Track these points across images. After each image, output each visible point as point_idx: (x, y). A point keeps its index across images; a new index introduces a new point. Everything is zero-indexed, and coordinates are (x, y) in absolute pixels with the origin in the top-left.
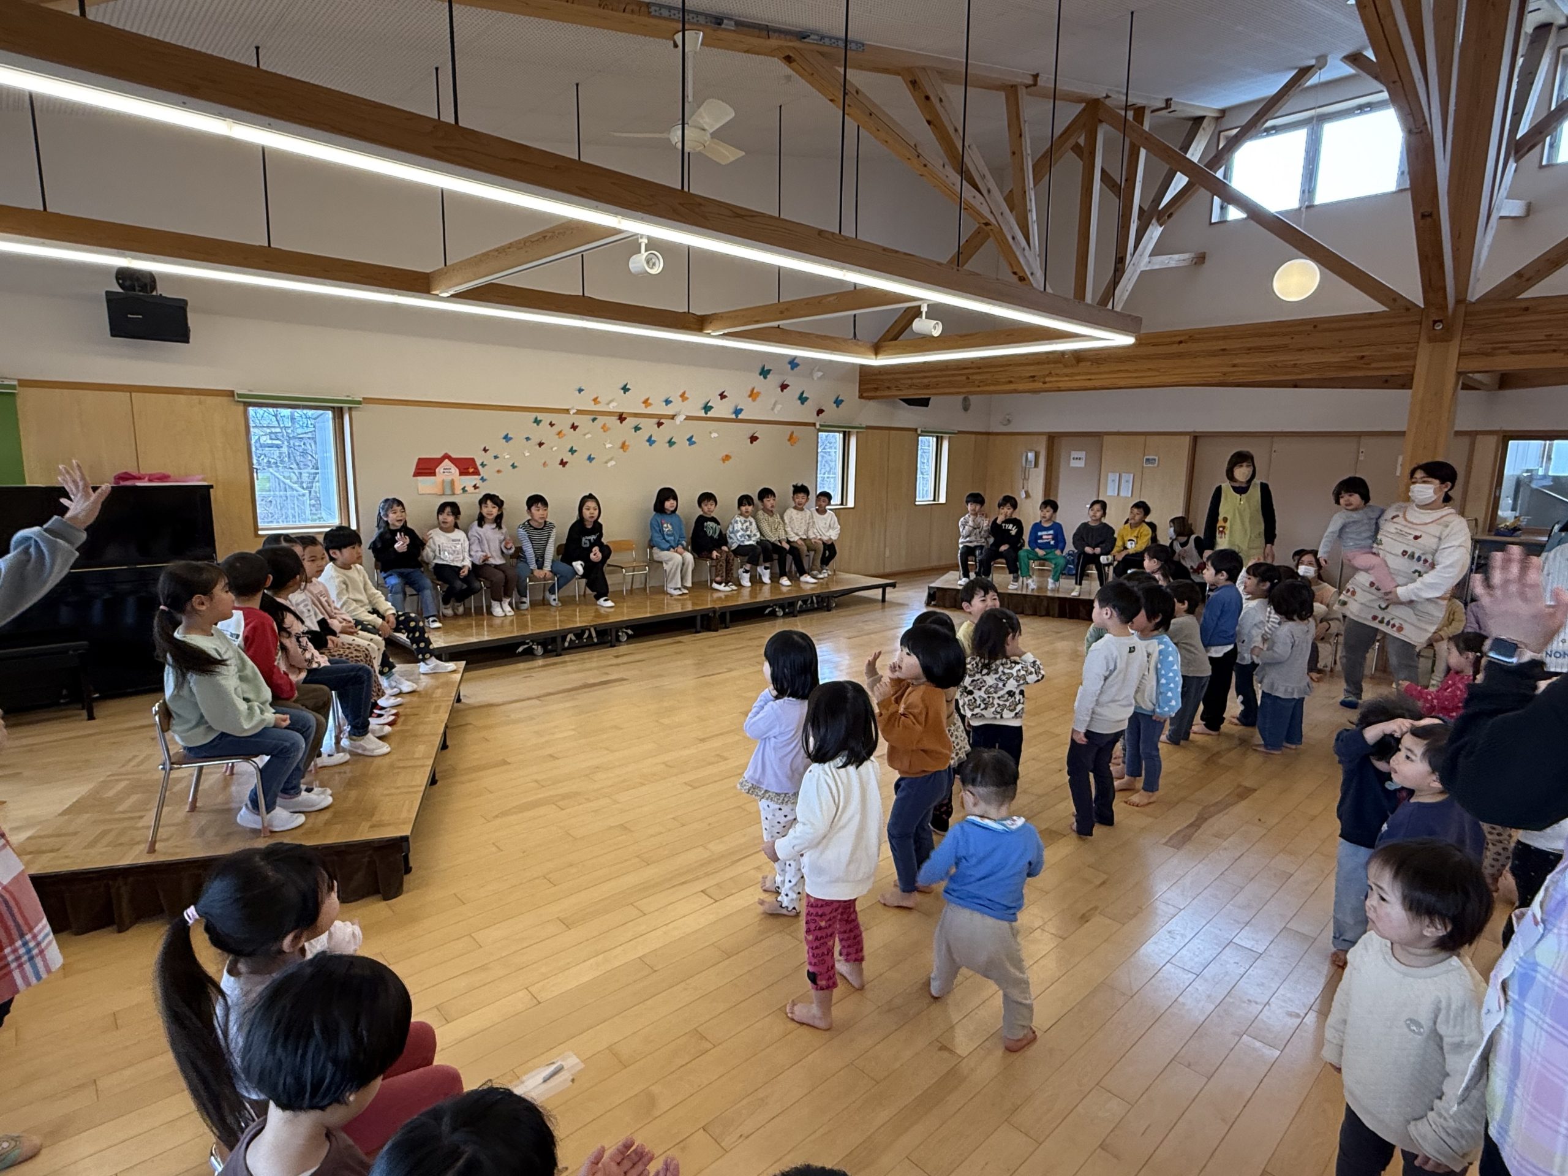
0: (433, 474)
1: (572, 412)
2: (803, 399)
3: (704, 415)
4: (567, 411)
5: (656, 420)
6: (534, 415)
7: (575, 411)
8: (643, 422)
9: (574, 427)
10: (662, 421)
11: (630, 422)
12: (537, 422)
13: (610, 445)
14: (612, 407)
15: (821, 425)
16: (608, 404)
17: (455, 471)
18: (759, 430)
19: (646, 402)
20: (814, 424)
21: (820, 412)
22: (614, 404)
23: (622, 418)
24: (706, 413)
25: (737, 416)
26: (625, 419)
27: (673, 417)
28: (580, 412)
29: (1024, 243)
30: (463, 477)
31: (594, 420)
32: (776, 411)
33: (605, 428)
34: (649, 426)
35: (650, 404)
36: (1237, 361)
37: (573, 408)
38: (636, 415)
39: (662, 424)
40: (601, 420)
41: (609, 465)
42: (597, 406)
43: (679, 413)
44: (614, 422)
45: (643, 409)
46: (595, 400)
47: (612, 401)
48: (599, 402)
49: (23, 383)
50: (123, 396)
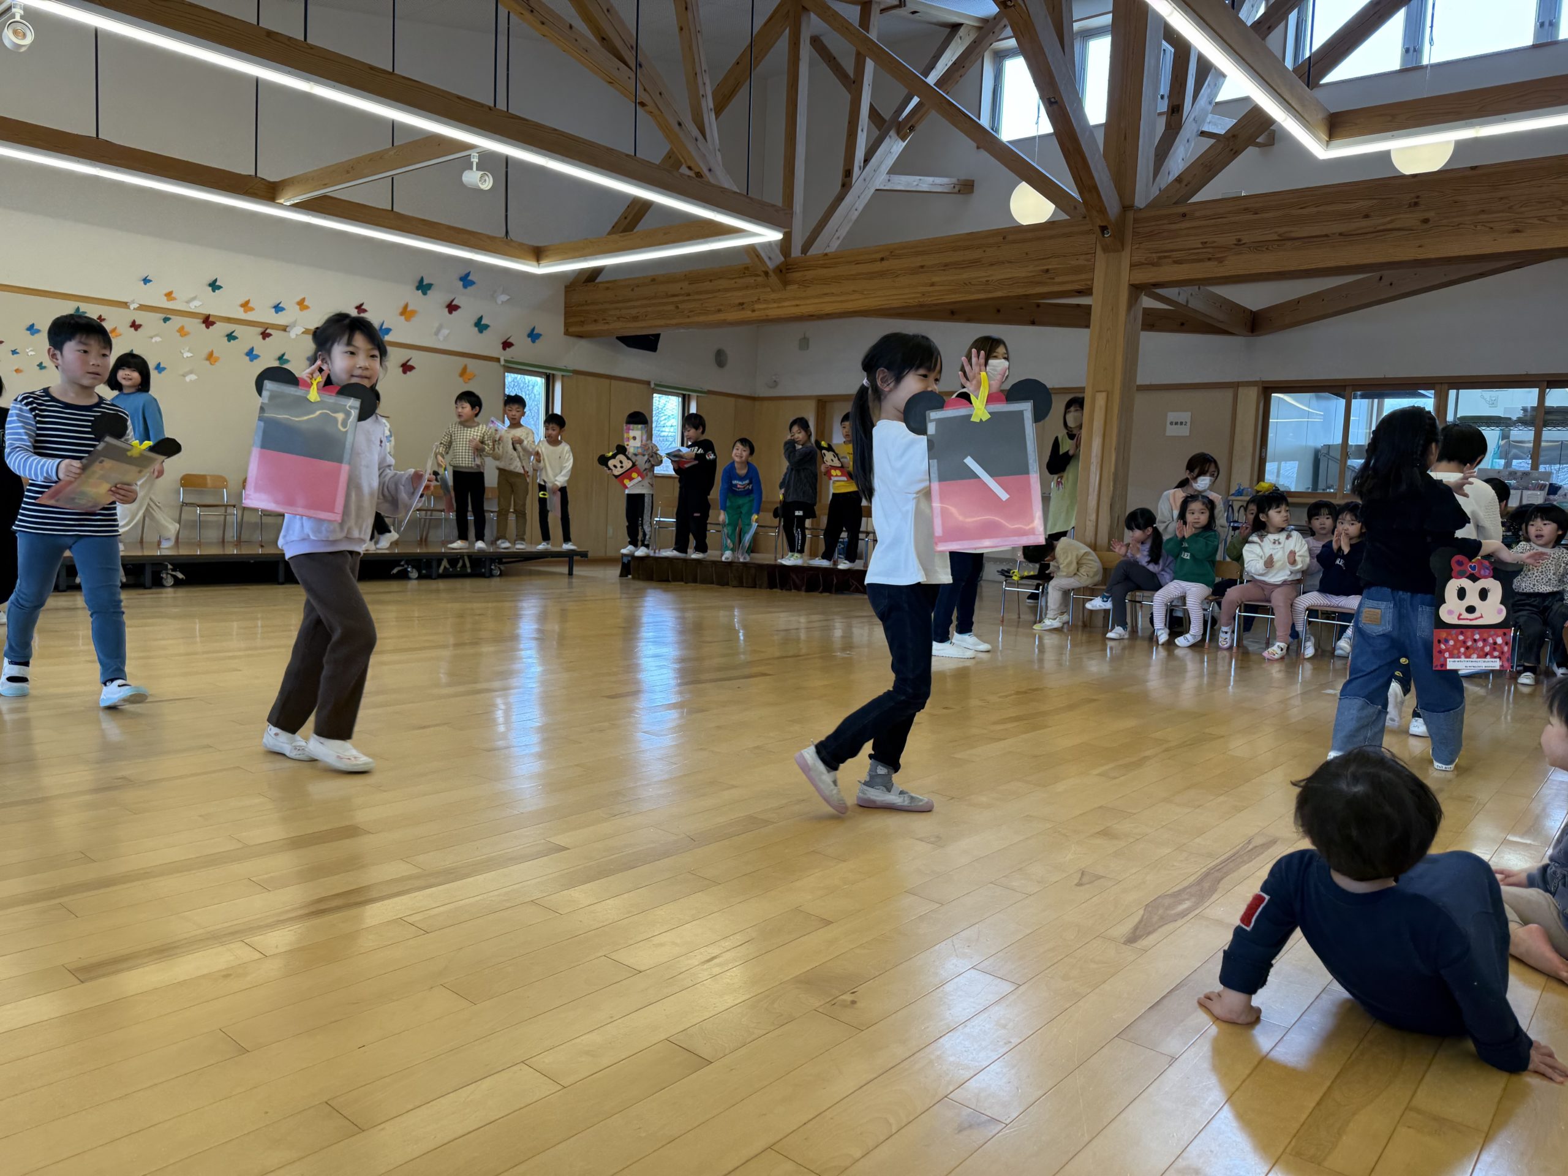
1: (132, 307)
2: (480, 326)
4: (125, 305)
5: (260, 330)
6: (72, 304)
7: (136, 306)
8: (239, 330)
9: (135, 326)
10: (268, 331)
11: (220, 328)
13: (189, 355)
14: (194, 306)
15: (506, 361)
16: (188, 302)
18: (416, 358)
19: (245, 305)
20: (498, 360)
21: (507, 345)
22: (196, 303)
23: (208, 321)
26: (213, 323)
27: (284, 329)
28: (142, 308)
29: (695, 132)
31: (166, 320)
32: (441, 338)
33: (183, 332)
34: (249, 337)
35: (252, 309)
36: (935, 279)
37: (133, 302)
38: (229, 320)
39: (269, 335)
40: (177, 322)
41: (188, 379)
42: (173, 303)
43: (294, 324)
44: (197, 325)
45: (240, 314)
46: (169, 295)
47: (194, 299)
48: (174, 299)
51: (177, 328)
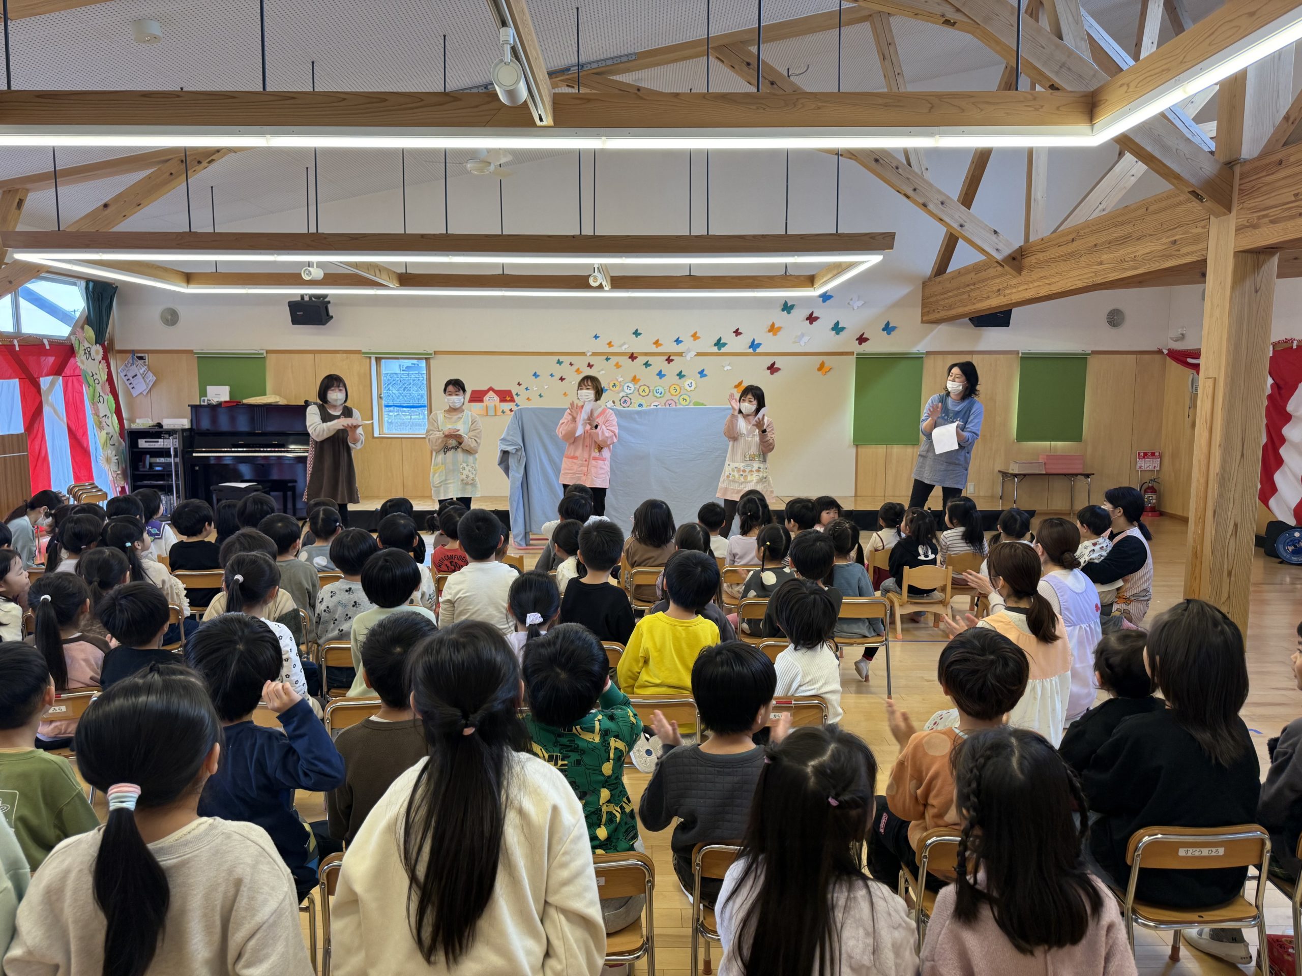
0: (481, 401)
1: (588, 354)
2: (837, 329)
3: (718, 351)
4: (583, 354)
5: (667, 357)
6: (556, 358)
7: (590, 353)
8: (651, 360)
10: (671, 358)
11: (641, 360)
12: (559, 362)
13: (622, 379)
14: (624, 349)
15: (858, 353)
16: (621, 346)
17: (497, 399)
18: (781, 360)
19: (657, 343)
20: (852, 354)
21: (862, 340)
22: (626, 346)
23: (633, 357)
24: (719, 349)
25: (754, 350)
26: (636, 358)
28: (594, 354)
30: (503, 404)
31: (607, 359)
32: (802, 343)
33: (618, 366)
34: (658, 363)
35: (661, 345)
37: (589, 351)
38: (646, 354)
39: (672, 360)
40: (614, 360)
42: (612, 348)
43: (689, 350)
44: (625, 361)
45: (654, 349)
46: (610, 344)
47: (624, 344)
48: (613, 346)
49: (268, 352)
50: (311, 356)
51: (615, 363)
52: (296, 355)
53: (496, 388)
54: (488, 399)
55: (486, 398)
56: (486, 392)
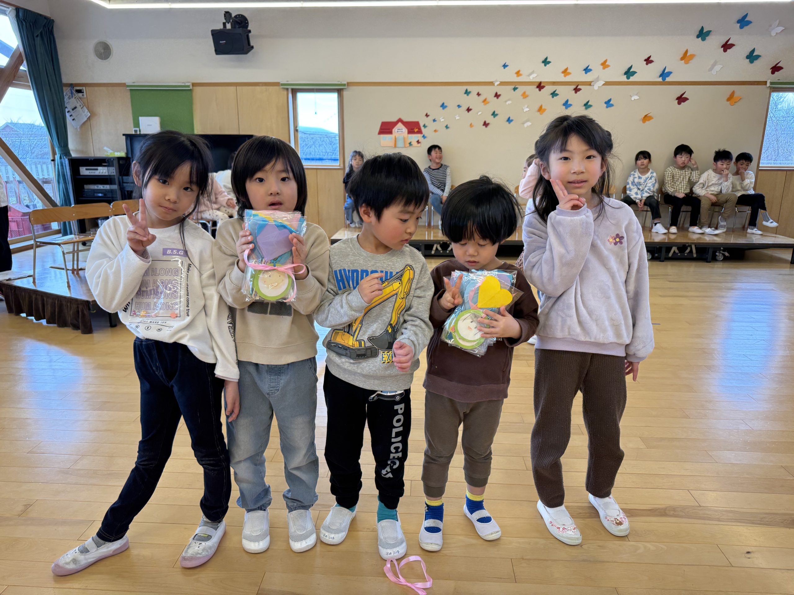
0: (391, 133)
1: (496, 84)
2: (752, 57)
3: (626, 80)
4: (492, 83)
5: (574, 87)
6: (465, 88)
7: (498, 83)
8: (560, 89)
9: (497, 96)
10: (579, 87)
11: (548, 89)
12: (467, 93)
13: (527, 109)
14: (532, 78)
15: (771, 83)
16: (529, 76)
17: (405, 130)
18: (689, 92)
19: (565, 72)
20: (765, 83)
21: (776, 69)
22: (534, 75)
23: (540, 86)
24: (628, 78)
25: (664, 79)
26: (543, 87)
27: (589, 84)
28: (502, 84)
30: (410, 135)
31: (515, 89)
32: (714, 72)
33: (524, 95)
34: (566, 93)
35: (569, 74)
37: (496, 81)
38: (554, 83)
39: (580, 89)
40: (521, 89)
41: (526, 125)
42: (520, 77)
43: (597, 80)
44: (534, 89)
45: (562, 78)
46: (518, 73)
47: (533, 72)
48: (521, 75)
49: (194, 85)
50: (233, 89)
51: (521, 93)
52: (220, 88)
53: (405, 119)
54: (396, 130)
55: (395, 130)
56: (394, 124)
